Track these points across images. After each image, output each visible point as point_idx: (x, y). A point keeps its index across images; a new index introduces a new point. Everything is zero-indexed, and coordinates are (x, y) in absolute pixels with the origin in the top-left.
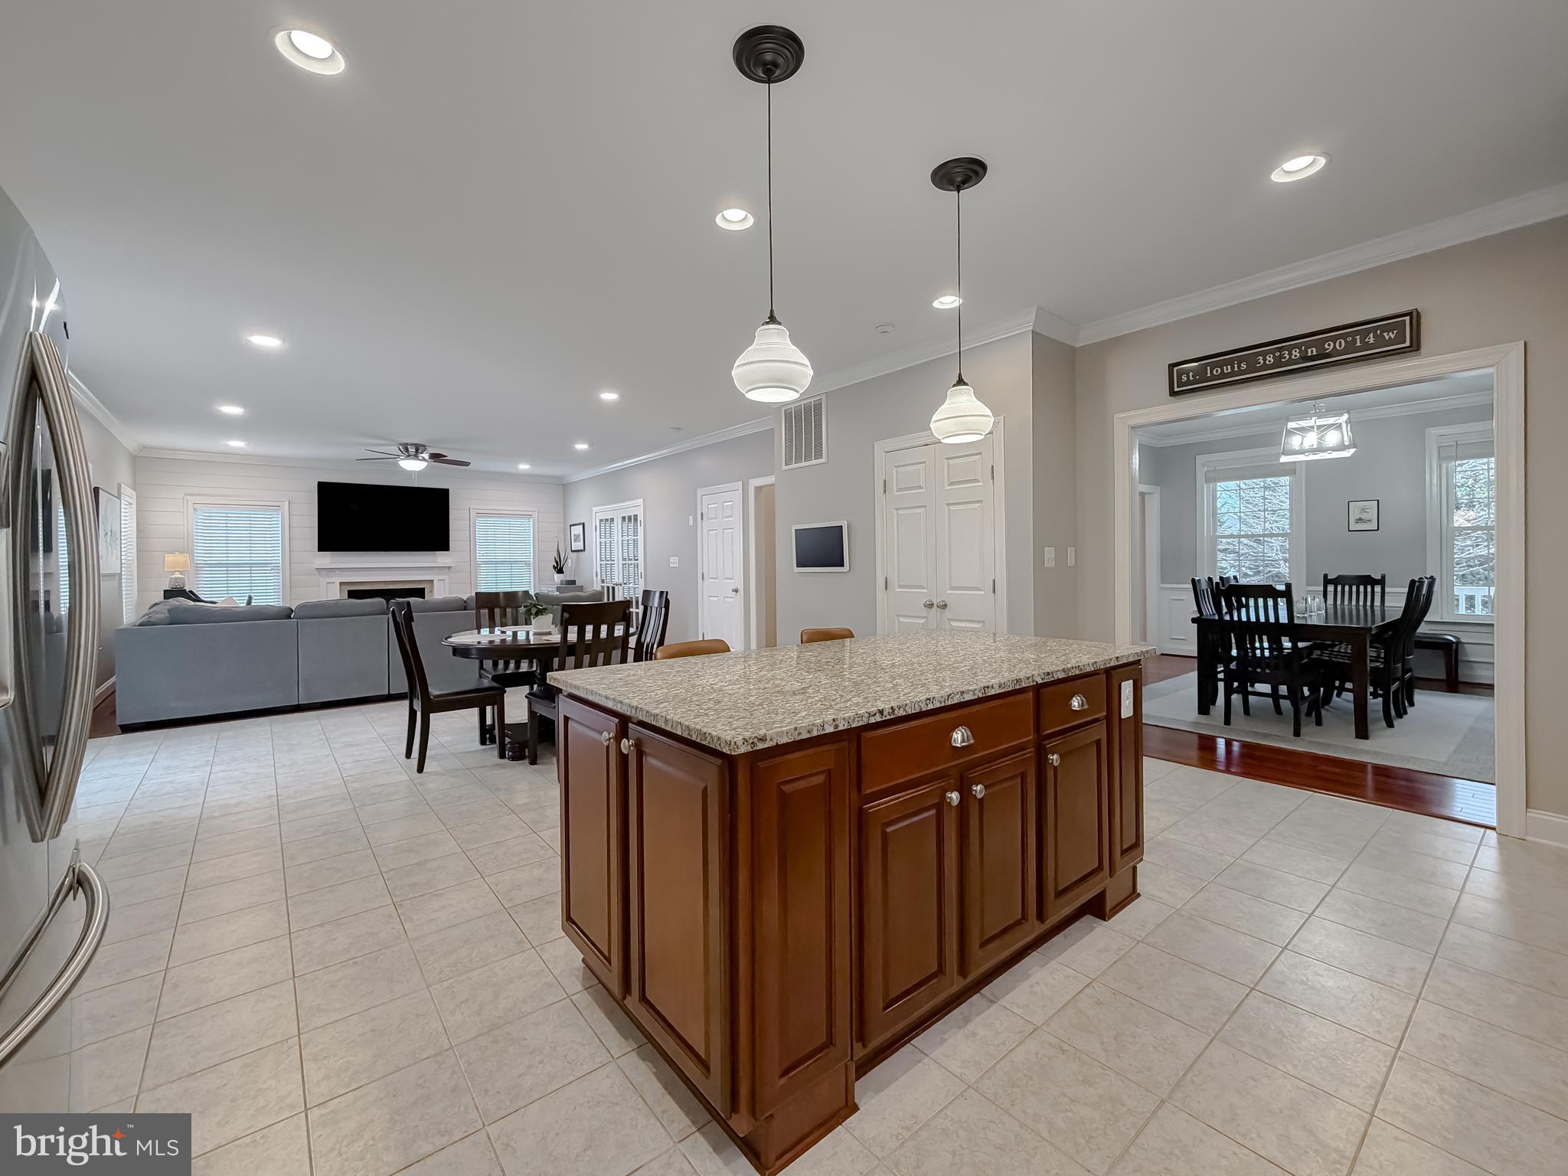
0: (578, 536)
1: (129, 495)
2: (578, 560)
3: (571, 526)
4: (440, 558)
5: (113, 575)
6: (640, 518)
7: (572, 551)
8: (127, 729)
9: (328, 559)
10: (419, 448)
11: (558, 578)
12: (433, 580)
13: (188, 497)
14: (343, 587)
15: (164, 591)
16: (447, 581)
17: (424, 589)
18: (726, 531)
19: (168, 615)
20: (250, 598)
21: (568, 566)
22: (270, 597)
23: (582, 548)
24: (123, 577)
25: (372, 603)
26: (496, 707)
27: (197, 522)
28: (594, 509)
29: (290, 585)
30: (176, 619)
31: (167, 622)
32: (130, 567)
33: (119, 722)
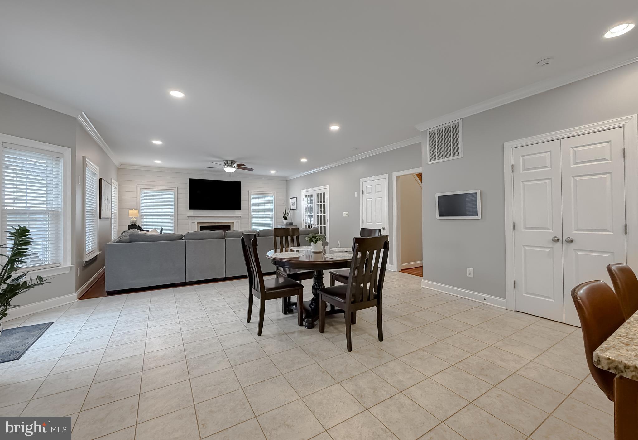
0: (294, 203)
1: (115, 185)
2: (294, 213)
3: (290, 198)
4: (237, 213)
5: (108, 218)
6: (327, 194)
7: (291, 210)
8: (110, 293)
9: (193, 213)
10: (233, 162)
11: (285, 221)
12: (234, 222)
13: (139, 186)
14: (198, 225)
15: (128, 225)
16: (239, 222)
17: (230, 226)
18: (377, 199)
19: (129, 238)
20: (162, 229)
21: (289, 216)
22: (169, 230)
23: (296, 208)
24: (112, 219)
25: (218, 233)
26: (299, 295)
27: (142, 195)
28: (302, 190)
29: (177, 224)
30: (132, 239)
31: (128, 241)
32: (115, 215)
33: (107, 289)
